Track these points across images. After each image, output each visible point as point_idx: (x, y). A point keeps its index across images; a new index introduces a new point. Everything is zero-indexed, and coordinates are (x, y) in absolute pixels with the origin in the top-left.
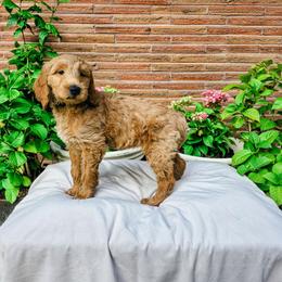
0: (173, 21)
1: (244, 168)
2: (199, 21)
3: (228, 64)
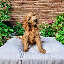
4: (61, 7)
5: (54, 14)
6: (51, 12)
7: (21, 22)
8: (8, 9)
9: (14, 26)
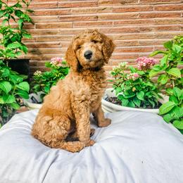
0: (114, 10)
1: (169, 117)
2: (134, 9)
3: (156, 40)
4: (179, 14)
5: (157, 36)
6: (150, 30)
7: (58, 63)
8: (23, 24)
9: (38, 74)
